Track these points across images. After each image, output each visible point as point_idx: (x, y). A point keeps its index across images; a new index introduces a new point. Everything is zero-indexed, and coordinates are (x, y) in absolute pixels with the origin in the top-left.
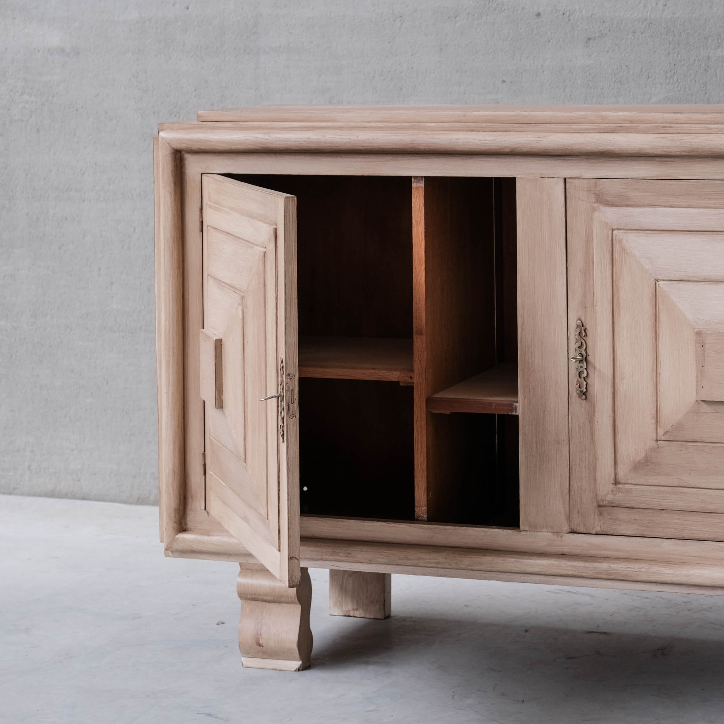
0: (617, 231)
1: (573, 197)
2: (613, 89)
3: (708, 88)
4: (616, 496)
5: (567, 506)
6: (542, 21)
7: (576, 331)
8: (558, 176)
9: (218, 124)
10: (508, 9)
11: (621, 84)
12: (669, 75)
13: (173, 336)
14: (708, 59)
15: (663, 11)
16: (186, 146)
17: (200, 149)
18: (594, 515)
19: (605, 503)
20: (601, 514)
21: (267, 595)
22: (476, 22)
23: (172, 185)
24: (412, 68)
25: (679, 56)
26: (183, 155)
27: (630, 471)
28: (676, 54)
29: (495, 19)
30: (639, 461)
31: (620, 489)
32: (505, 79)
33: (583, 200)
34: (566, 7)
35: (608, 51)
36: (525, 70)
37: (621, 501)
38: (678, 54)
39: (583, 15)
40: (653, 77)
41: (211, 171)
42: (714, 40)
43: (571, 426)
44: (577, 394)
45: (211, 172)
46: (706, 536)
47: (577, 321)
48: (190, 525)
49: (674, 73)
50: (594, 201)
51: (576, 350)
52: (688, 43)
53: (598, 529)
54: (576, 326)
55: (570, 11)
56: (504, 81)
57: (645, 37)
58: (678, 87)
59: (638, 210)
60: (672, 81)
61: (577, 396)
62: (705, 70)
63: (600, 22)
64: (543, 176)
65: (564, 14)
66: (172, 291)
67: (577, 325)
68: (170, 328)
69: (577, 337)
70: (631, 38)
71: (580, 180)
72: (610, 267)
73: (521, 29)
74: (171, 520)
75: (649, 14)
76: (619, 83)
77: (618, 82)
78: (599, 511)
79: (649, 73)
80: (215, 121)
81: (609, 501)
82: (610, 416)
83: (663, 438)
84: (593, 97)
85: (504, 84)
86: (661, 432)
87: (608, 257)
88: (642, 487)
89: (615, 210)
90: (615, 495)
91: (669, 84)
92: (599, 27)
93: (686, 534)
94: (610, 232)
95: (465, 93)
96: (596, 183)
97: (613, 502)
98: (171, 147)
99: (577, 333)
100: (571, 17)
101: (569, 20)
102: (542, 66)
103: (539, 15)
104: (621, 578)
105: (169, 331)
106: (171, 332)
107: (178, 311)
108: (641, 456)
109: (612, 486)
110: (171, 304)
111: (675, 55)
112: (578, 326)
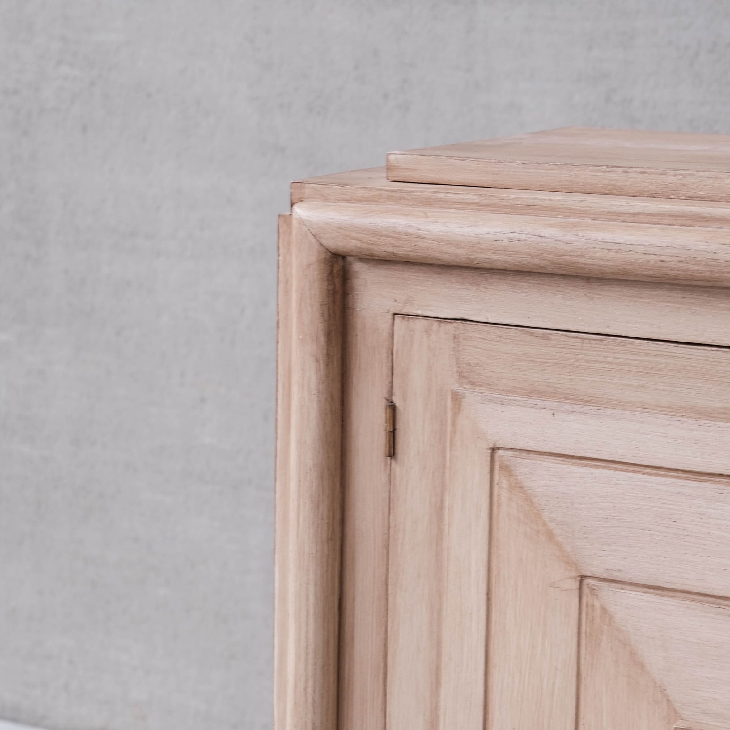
9: (441, 193)
13: (314, 699)
16: (359, 244)
17: (393, 254)
23: (322, 339)
26: (350, 264)
41: (418, 309)
45: (419, 312)
66: (316, 593)
68: (307, 681)
80: (430, 181)
98: (321, 245)
105: (305, 689)
106: (310, 690)
107: (328, 642)
110: (312, 627)
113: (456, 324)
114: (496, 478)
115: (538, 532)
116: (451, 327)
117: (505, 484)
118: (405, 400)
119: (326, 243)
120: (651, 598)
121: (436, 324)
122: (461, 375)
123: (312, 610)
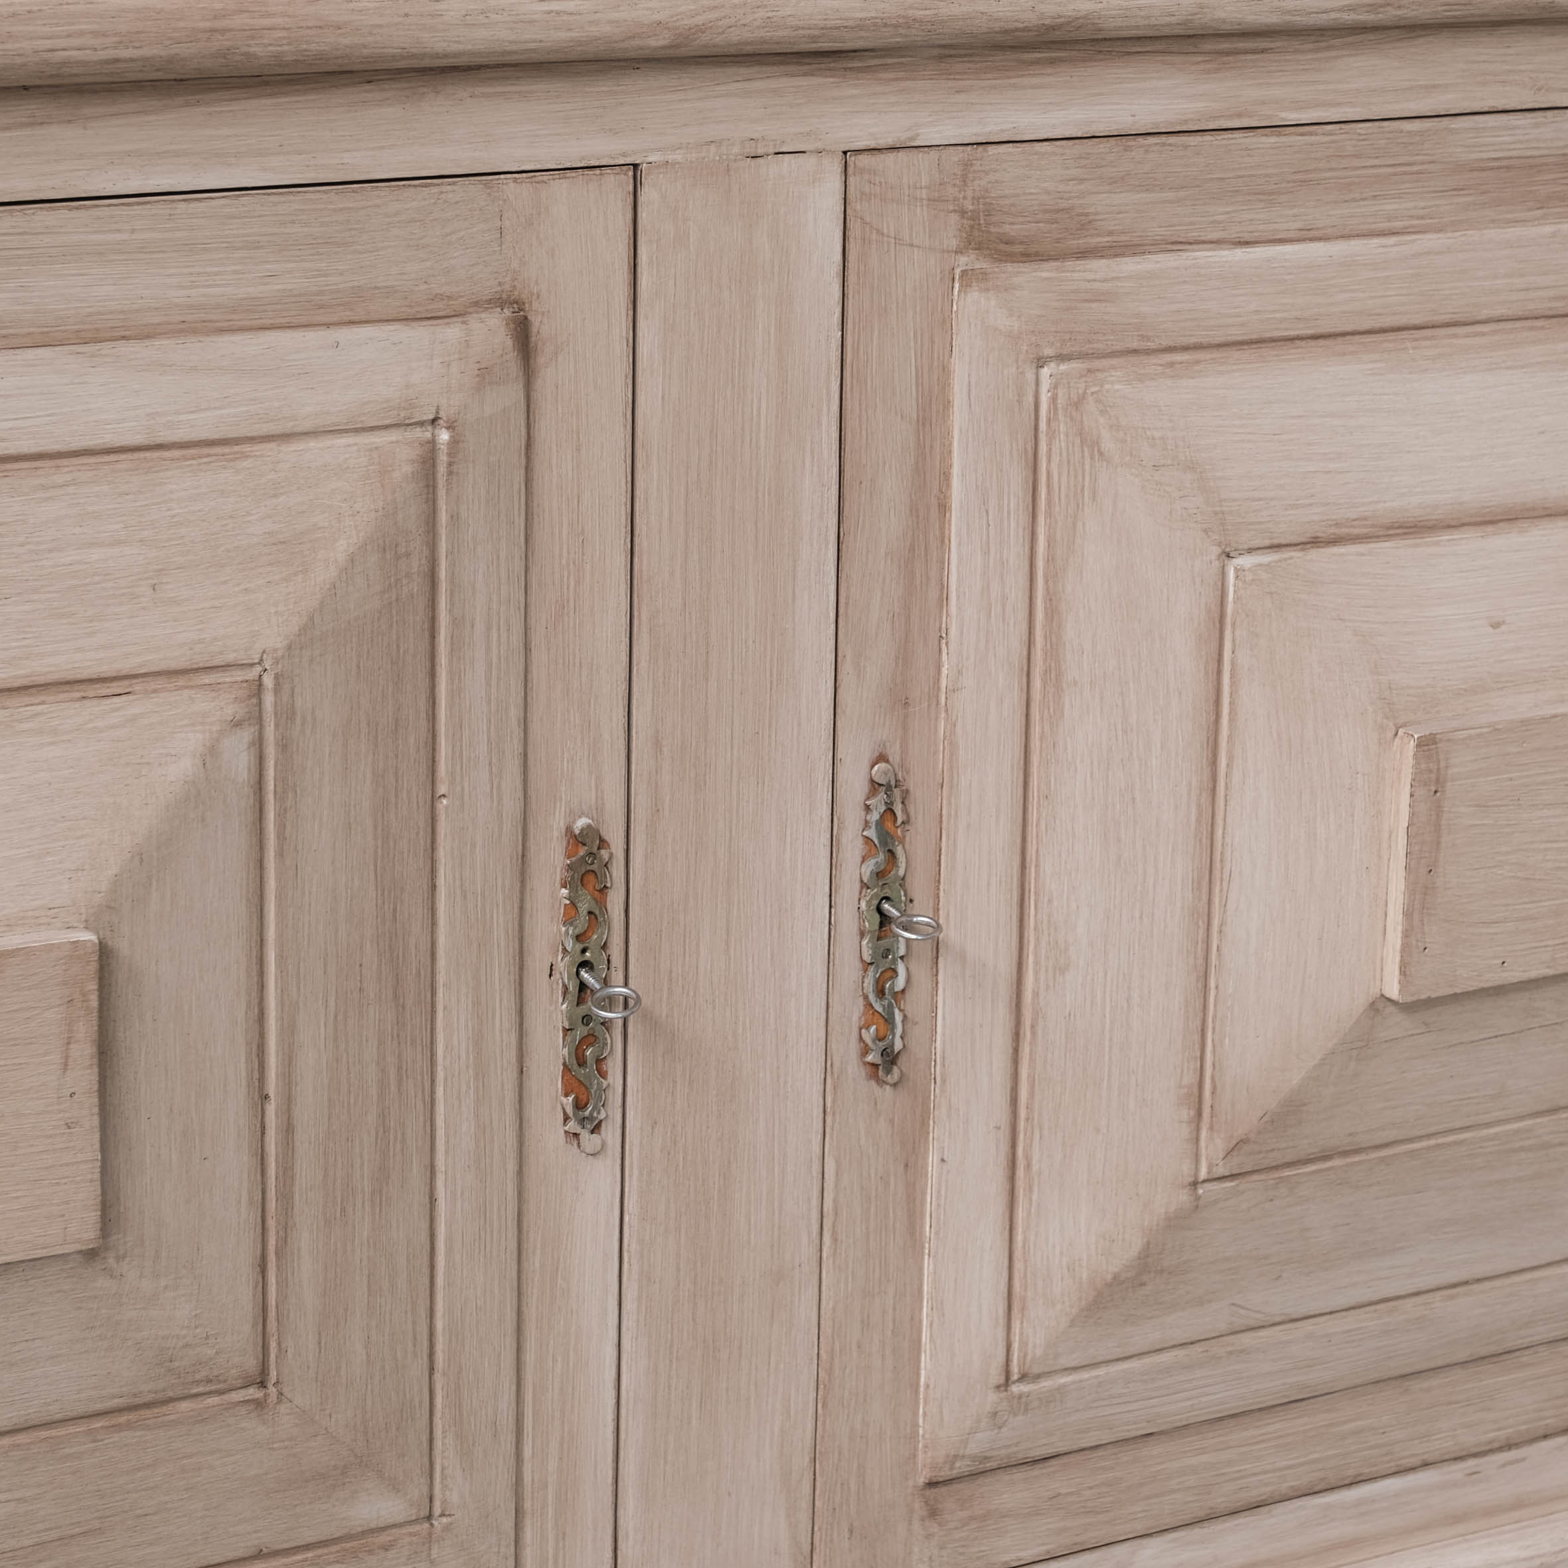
0: (1053, 365)
1: (874, 236)
4: (1004, 1430)
5: (804, 1517)
7: (868, 808)
8: (820, 145)
18: (910, 1523)
19: (960, 1468)
20: (933, 1513)
27: (1072, 1324)
30: (1115, 1277)
31: (1024, 1400)
33: (912, 245)
37: (1017, 1444)
44: (862, 1069)
47: (872, 767)
50: (953, 243)
51: (864, 886)
59: (1129, 265)
61: (862, 1072)
64: (760, 151)
67: (872, 781)
69: (872, 833)
71: (902, 154)
72: (1024, 519)
78: (928, 1504)
81: (973, 1458)
82: (998, 1128)
83: (1221, 1171)
86: (1214, 1146)
88: (1101, 1371)
89: (1045, 275)
90: (1000, 1428)
93: (1220, 1500)
94: (1030, 375)
96: (967, 165)
97: (988, 1454)
99: (875, 816)
109: (992, 1397)
112: (875, 786)
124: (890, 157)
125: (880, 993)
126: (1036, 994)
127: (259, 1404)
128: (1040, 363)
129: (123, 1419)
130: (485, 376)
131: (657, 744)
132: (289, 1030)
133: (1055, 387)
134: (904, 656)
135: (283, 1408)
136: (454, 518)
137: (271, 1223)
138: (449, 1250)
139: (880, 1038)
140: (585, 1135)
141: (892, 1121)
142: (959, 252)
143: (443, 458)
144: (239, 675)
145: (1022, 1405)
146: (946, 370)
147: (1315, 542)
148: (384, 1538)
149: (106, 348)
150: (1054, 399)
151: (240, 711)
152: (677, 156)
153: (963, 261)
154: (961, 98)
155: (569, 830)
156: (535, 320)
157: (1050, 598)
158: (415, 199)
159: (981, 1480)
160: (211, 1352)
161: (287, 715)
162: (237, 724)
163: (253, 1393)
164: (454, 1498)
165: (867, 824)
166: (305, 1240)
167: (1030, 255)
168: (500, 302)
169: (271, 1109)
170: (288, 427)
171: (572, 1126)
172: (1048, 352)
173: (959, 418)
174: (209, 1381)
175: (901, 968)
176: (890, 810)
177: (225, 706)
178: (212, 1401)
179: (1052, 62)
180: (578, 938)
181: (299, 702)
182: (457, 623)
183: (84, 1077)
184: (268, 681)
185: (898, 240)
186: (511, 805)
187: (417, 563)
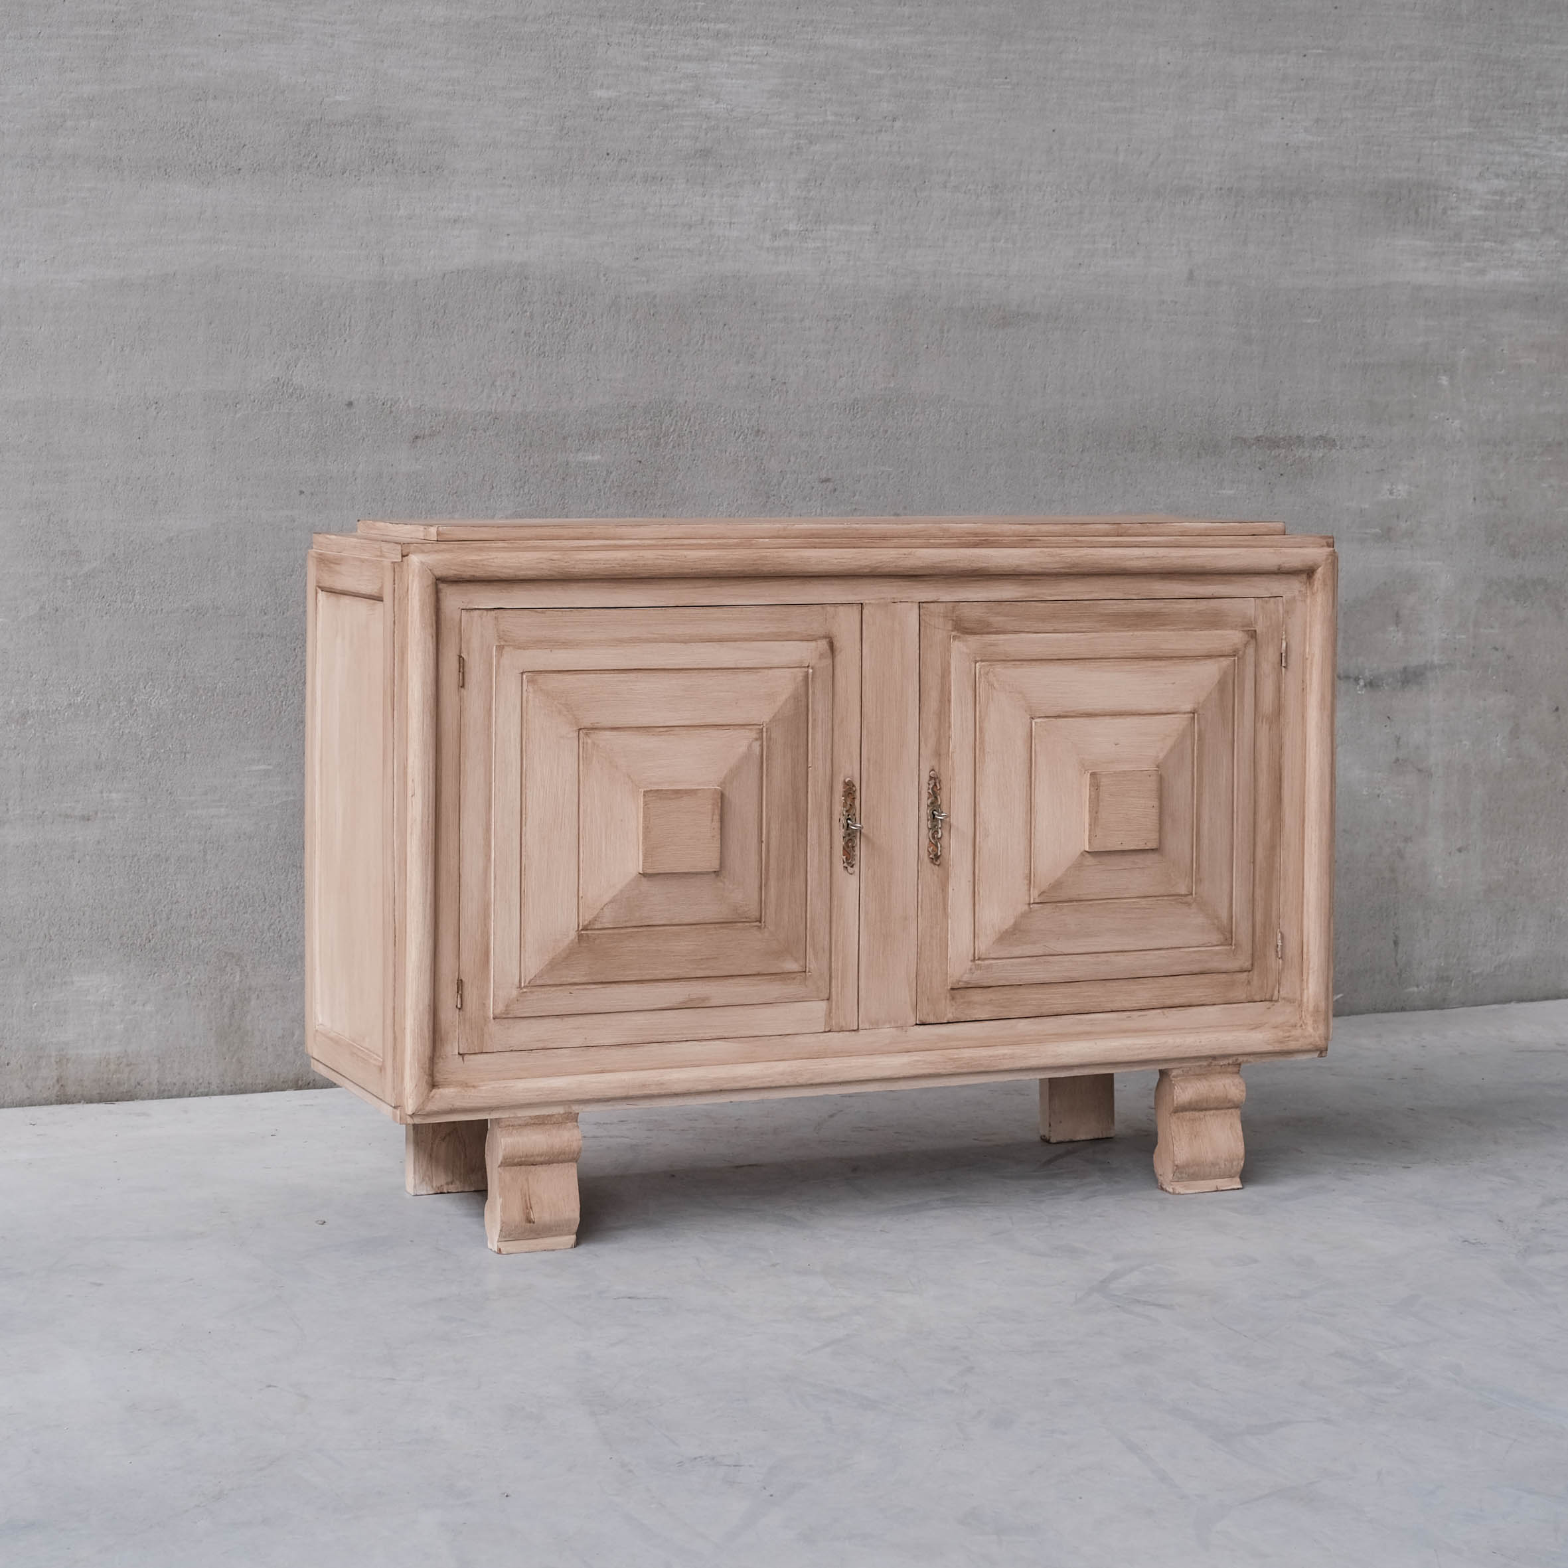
0: (980, 663)
1: (928, 626)
2: (447, 502)
3: (566, 501)
4: (974, 975)
5: (914, 993)
6: (355, 413)
7: (929, 784)
8: (912, 600)
10: (309, 396)
11: (457, 497)
12: (518, 484)
14: (567, 465)
15: (512, 402)
16: (455, 572)
18: (946, 1000)
19: (961, 985)
20: (953, 998)
21: (541, 1155)
22: (264, 413)
24: (172, 474)
25: (531, 460)
26: (445, 584)
27: (994, 943)
28: (528, 457)
29: (291, 409)
30: (1007, 930)
32: (304, 490)
33: (938, 628)
34: (387, 394)
35: (441, 454)
36: (331, 478)
37: (978, 981)
38: (530, 458)
39: (408, 406)
40: (498, 487)
42: (574, 441)
43: (922, 899)
44: (929, 859)
45: (476, 607)
46: (1065, 1010)
47: (930, 772)
48: (439, 1077)
49: (525, 483)
50: (950, 629)
51: (928, 806)
52: (543, 445)
53: (950, 1016)
54: (928, 778)
55: (392, 399)
56: (302, 492)
57: (489, 436)
58: (529, 500)
59: (1002, 637)
60: (522, 492)
61: (929, 861)
62: (563, 479)
63: (432, 416)
64: (896, 601)
65: (383, 404)
67: (930, 776)
69: (930, 791)
70: (470, 437)
71: (935, 604)
72: (973, 705)
73: (326, 423)
74: (425, 1072)
75: (494, 406)
76: (455, 496)
77: (453, 494)
78: (951, 995)
79: (492, 481)
81: (966, 982)
82: (970, 881)
83: (1037, 901)
84: (421, 513)
85: (302, 495)
86: (1035, 893)
87: (970, 693)
88: (1004, 961)
89: (977, 638)
91: (518, 496)
92: (431, 422)
93: (1045, 1010)
94: (973, 665)
95: (247, 509)
96: (954, 607)
97: (969, 982)
98: (434, 574)
99: (931, 786)
100: (393, 409)
101: (391, 412)
102: (354, 472)
103: (350, 404)
104: (983, 1069)
105: (428, 822)
108: (1010, 922)
109: (970, 963)
111: (527, 459)
112: (931, 778)
113: (496, 611)
114: (525, 688)
115: (552, 711)
116: (493, 613)
117: (531, 690)
118: (468, 654)
119: (435, 573)
120: (615, 733)
121: (485, 612)
122: (500, 638)
123: (431, 776)
124: (932, 604)
125: (934, 838)
126: (980, 842)
127: (759, 927)
128: (976, 662)
129: (723, 925)
130: (821, 656)
131: (869, 760)
132: (768, 824)
133: (980, 669)
134: (939, 742)
135: (766, 930)
136: (813, 693)
137: (763, 877)
138: (811, 894)
139: (933, 851)
140: (849, 868)
141: (938, 876)
142: (952, 631)
143: (810, 677)
144: (758, 727)
145: (979, 967)
146: (949, 663)
147: (1059, 717)
148: (793, 976)
149: (725, 643)
150: (980, 672)
151: (757, 736)
152: (873, 602)
153: (953, 633)
154: (951, 589)
155: (844, 781)
156: (835, 643)
157: (980, 727)
158: (804, 610)
159: (968, 990)
160: (746, 909)
161: (769, 739)
162: (756, 739)
163: (757, 924)
164: (812, 967)
165: (929, 789)
166: (772, 883)
167: (973, 632)
168: (825, 637)
169: (764, 845)
170: (771, 666)
171: (845, 865)
172: (978, 659)
173: (953, 676)
174: (746, 918)
175: (939, 831)
176: (935, 785)
177: (754, 735)
178: (747, 924)
179: (978, 580)
180: (847, 811)
181: (772, 736)
182: (814, 720)
183: (717, 824)
184: (764, 729)
185: (935, 628)
186: (828, 772)
187: (803, 703)
